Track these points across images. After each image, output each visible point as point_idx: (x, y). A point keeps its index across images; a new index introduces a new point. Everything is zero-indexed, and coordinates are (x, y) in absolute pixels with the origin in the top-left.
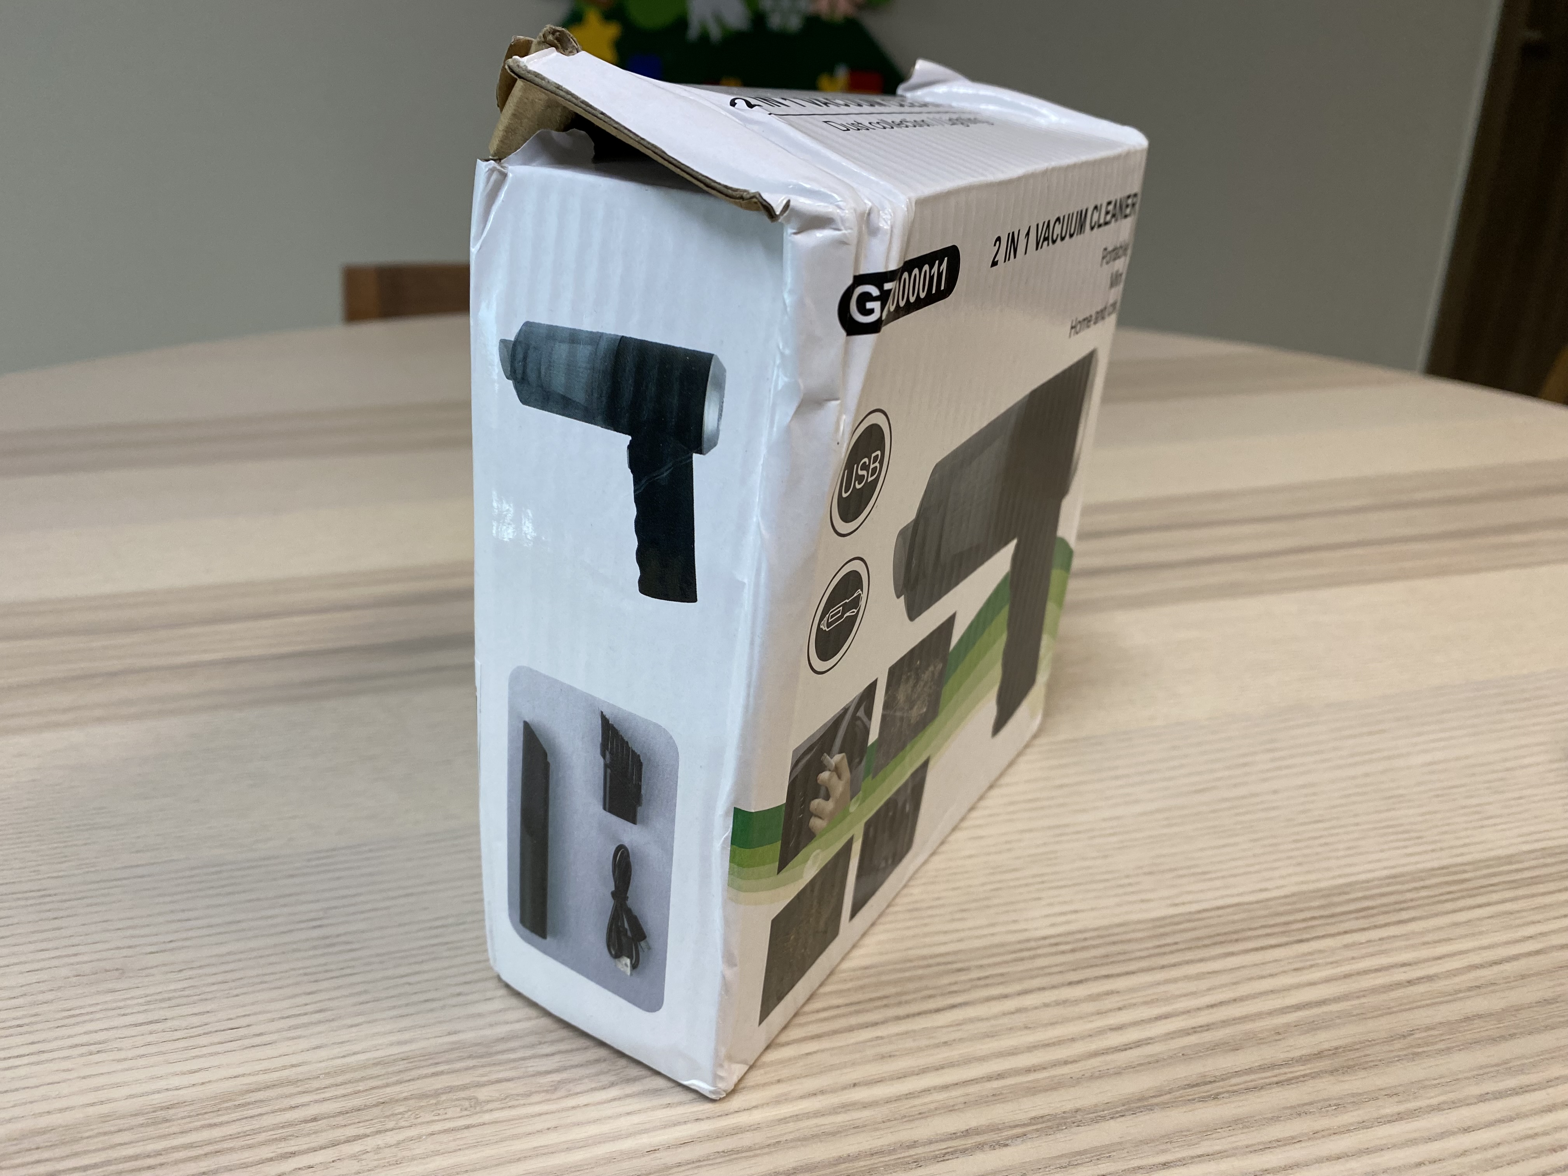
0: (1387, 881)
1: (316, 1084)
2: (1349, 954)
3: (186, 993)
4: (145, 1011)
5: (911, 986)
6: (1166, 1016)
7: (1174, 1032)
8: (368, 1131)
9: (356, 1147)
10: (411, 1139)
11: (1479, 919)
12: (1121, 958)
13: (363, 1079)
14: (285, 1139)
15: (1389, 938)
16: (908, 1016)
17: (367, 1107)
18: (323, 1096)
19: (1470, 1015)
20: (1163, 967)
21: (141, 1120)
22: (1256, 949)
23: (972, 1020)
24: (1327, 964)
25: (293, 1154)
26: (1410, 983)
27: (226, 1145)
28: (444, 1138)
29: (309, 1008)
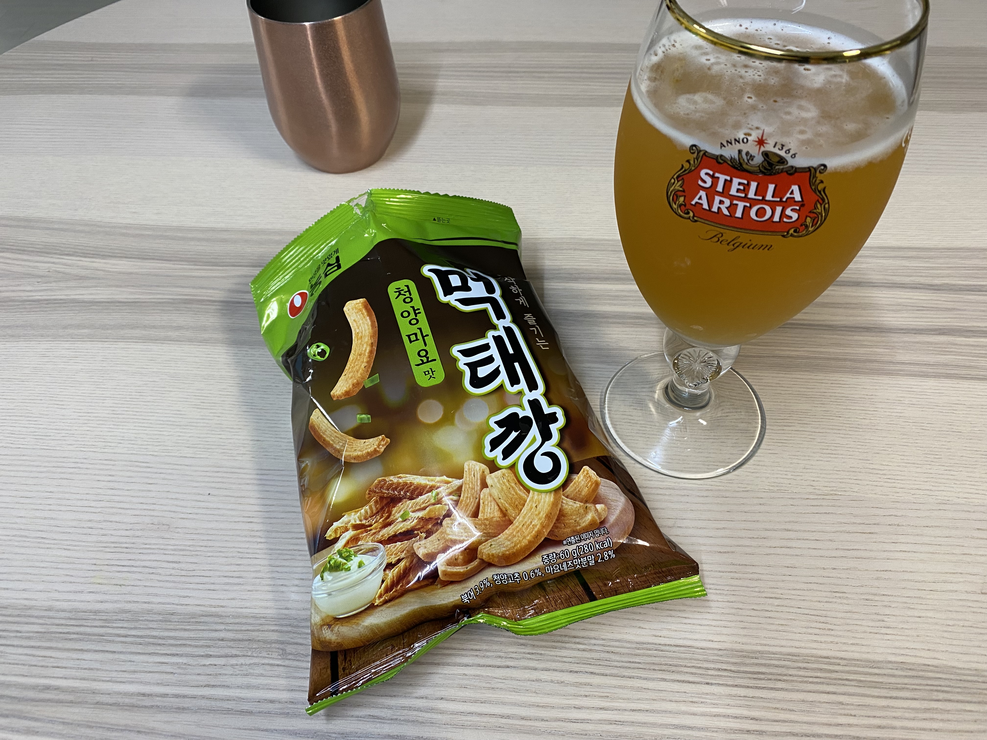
1: (228, 620)
3: (191, 549)
4: (173, 554)
8: (240, 654)
9: (233, 661)
10: (255, 664)
11: (820, 702)
13: (246, 624)
14: (209, 647)
17: (242, 640)
18: (229, 628)
21: (160, 618)
25: (211, 656)
27: (188, 642)
28: (268, 668)
29: (235, 574)
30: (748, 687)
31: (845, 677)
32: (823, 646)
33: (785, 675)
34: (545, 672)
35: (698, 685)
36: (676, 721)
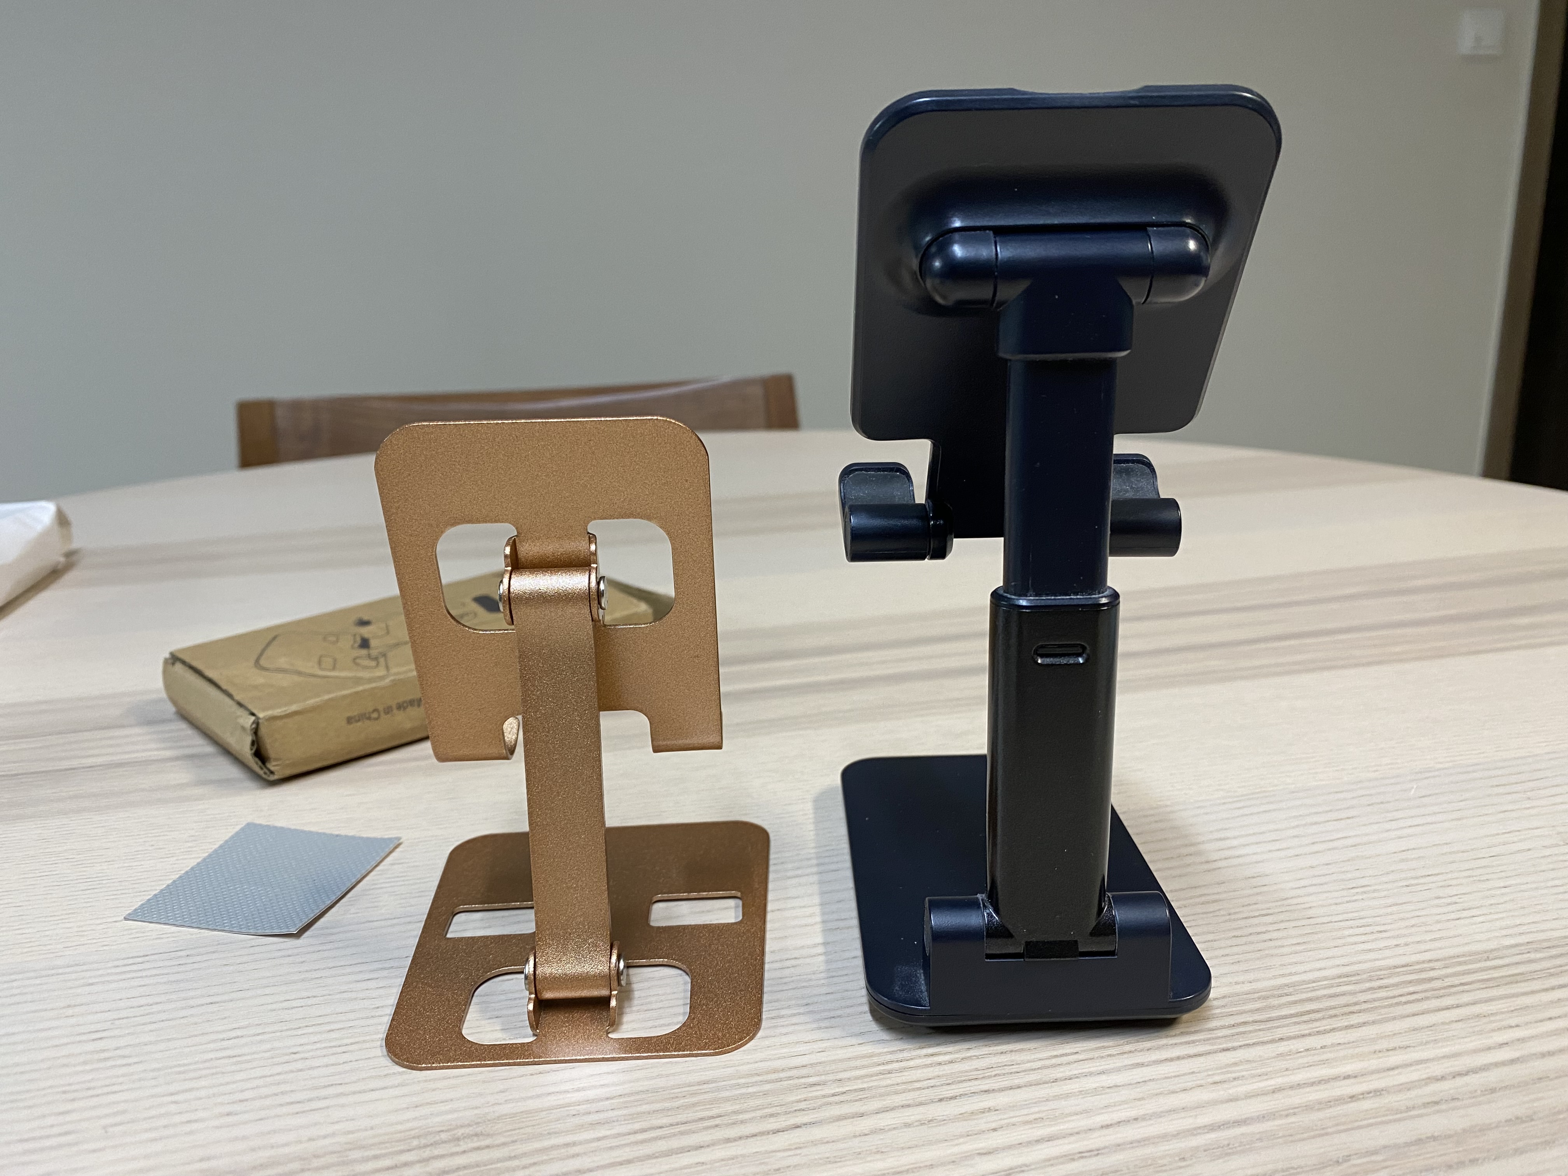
0: (1337, 981)
2: (1283, 1064)
5: (752, 1103)
6: (1050, 1139)
7: (1057, 1158)
11: (1443, 1023)
12: (1007, 1069)
15: (1333, 1045)
16: (740, 1138)
19: (1423, 1137)
20: (1056, 1081)
22: (1171, 1060)
23: (814, 1143)
24: (1253, 1076)
26: (1353, 1098)
30: (1303, 1036)
31: (1457, 982)
32: (1387, 953)
33: (1356, 1004)
34: (887, 1114)
35: (1209, 1057)
36: (1204, 1119)
